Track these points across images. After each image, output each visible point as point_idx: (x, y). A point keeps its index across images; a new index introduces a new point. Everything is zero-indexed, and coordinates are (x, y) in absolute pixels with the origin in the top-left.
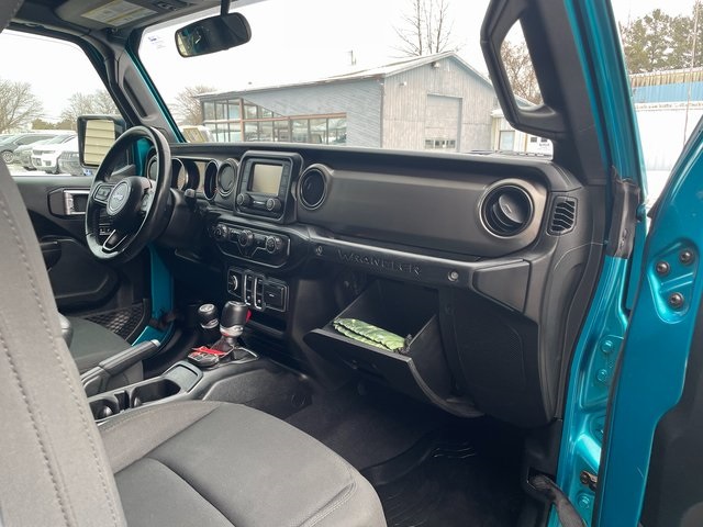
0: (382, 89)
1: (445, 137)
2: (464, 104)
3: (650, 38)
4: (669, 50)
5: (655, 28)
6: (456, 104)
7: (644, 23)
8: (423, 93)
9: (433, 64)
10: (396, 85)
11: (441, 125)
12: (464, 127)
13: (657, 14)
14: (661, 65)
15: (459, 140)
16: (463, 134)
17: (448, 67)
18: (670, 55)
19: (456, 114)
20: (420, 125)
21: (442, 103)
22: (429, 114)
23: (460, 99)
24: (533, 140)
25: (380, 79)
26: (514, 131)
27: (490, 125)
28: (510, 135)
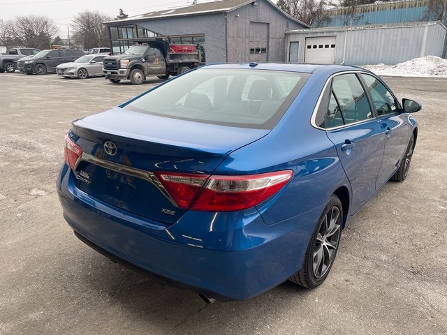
0: (226, 19)
1: (260, 47)
2: (270, 26)
6: (265, 27)
8: (248, 21)
9: (253, 3)
10: (233, 17)
11: (258, 40)
12: (270, 40)
15: (268, 48)
16: (270, 45)
17: (261, 5)
19: (266, 33)
20: (247, 40)
21: (258, 27)
22: (251, 33)
23: (268, 24)
24: (309, 47)
25: (224, 13)
26: (298, 42)
27: (284, 39)
28: (296, 45)
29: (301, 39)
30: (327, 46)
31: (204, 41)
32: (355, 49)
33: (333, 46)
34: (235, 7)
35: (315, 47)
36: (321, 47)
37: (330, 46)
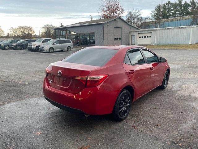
0: (103, 26)
1: (118, 37)
2: (123, 29)
3: (168, 8)
4: (172, 12)
5: (169, 6)
6: (121, 29)
7: (166, 5)
8: (113, 27)
9: (115, 20)
10: (107, 25)
11: (118, 35)
12: (123, 35)
13: (169, 2)
14: (171, 15)
15: (122, 38)
16: (123, 37)
17: (119, 20)
18: (173, 13)
19: (121, 32)
20: (113, 35)
21: (117, 29)
22: (114, 32)
23: (122, 28)
24: (140, 37)
25: (103, 24)
27: (129, 34)
28: (134, 36)
29: (136, 34)
30: (148, 37)
31: (94, 35)
32: (160, 38)
33: (150, 37)
34: (107, 22)
35: (142, 37)
36: (145, 37)
37: (149, 37)
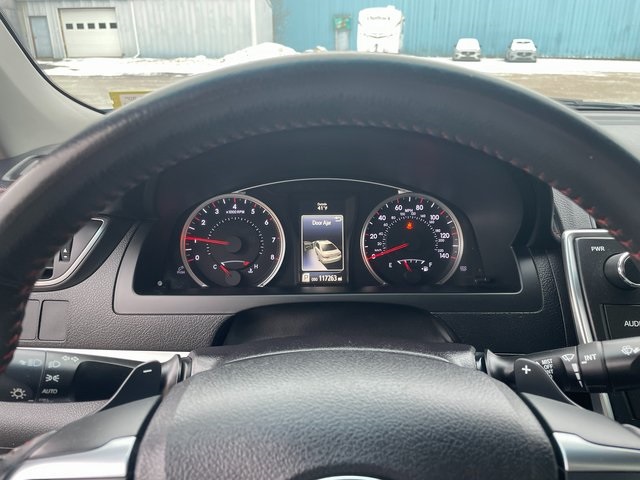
24: (69, 26)
26: (45, 17)
28: (43, 21)
29: (49, 10)
30: (102, 26)
32: (152, 31)
33: (113, 26)
35: (80, 26)
36: (91, 26)
37: (108, 26)
